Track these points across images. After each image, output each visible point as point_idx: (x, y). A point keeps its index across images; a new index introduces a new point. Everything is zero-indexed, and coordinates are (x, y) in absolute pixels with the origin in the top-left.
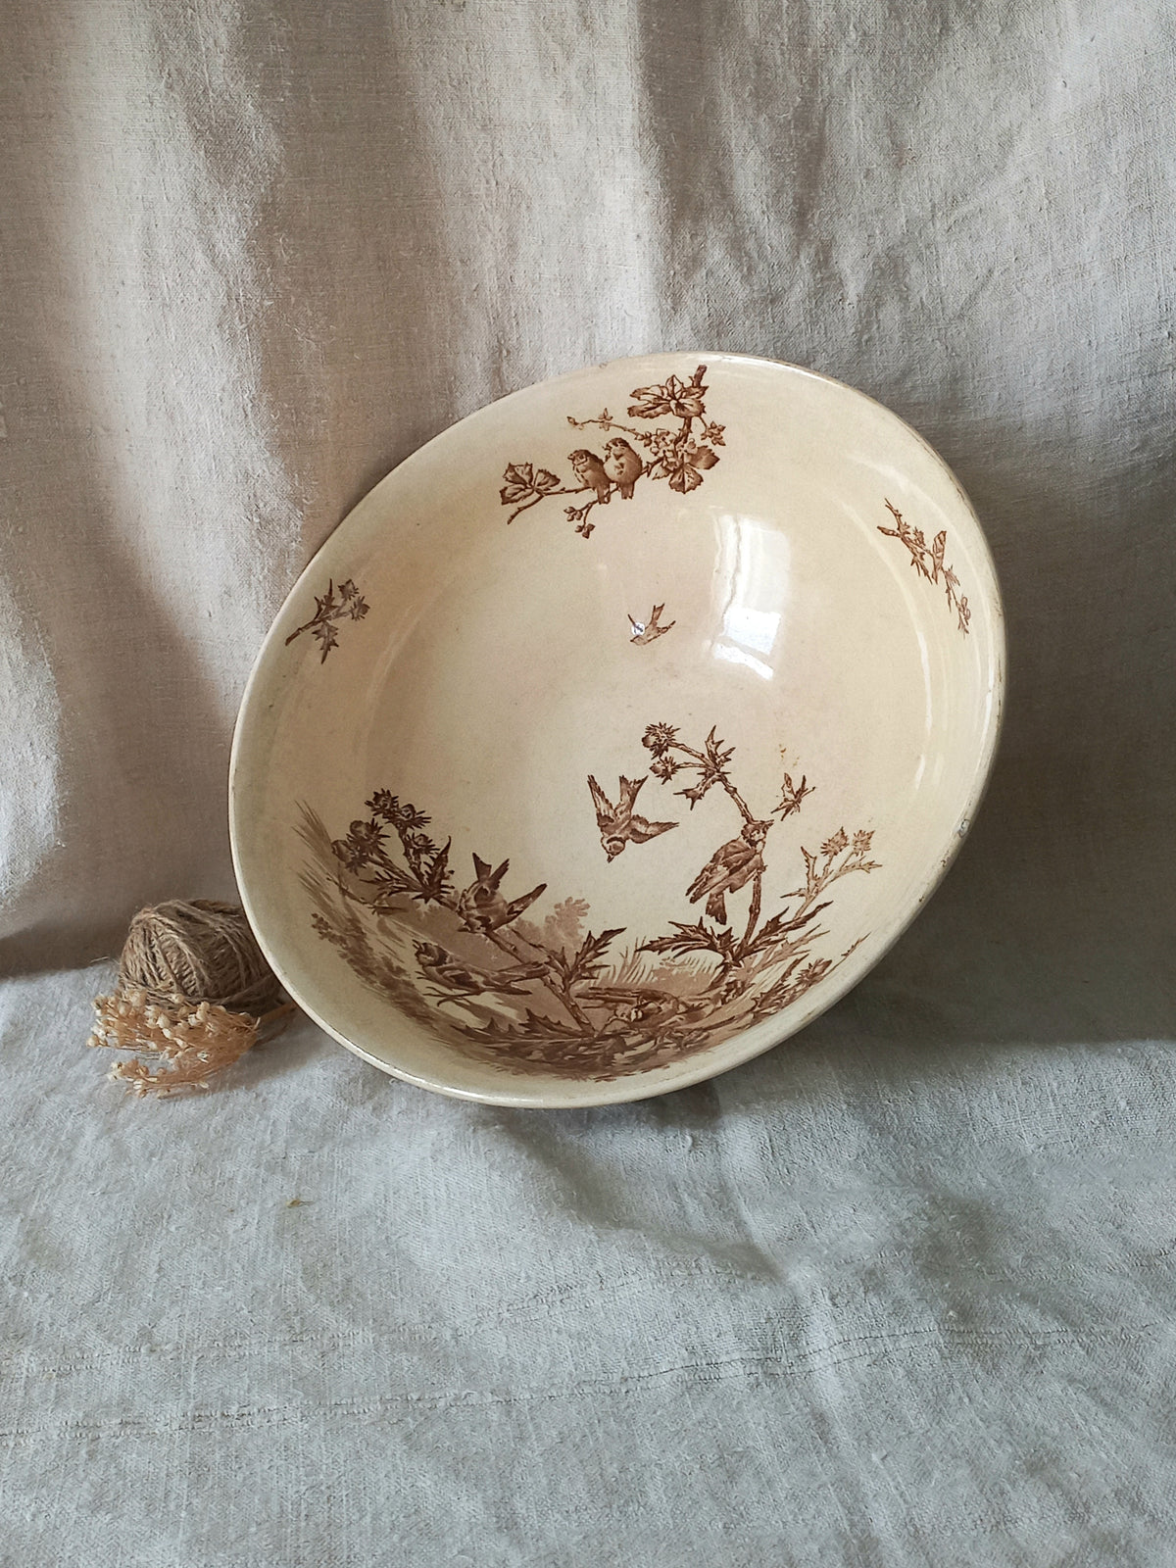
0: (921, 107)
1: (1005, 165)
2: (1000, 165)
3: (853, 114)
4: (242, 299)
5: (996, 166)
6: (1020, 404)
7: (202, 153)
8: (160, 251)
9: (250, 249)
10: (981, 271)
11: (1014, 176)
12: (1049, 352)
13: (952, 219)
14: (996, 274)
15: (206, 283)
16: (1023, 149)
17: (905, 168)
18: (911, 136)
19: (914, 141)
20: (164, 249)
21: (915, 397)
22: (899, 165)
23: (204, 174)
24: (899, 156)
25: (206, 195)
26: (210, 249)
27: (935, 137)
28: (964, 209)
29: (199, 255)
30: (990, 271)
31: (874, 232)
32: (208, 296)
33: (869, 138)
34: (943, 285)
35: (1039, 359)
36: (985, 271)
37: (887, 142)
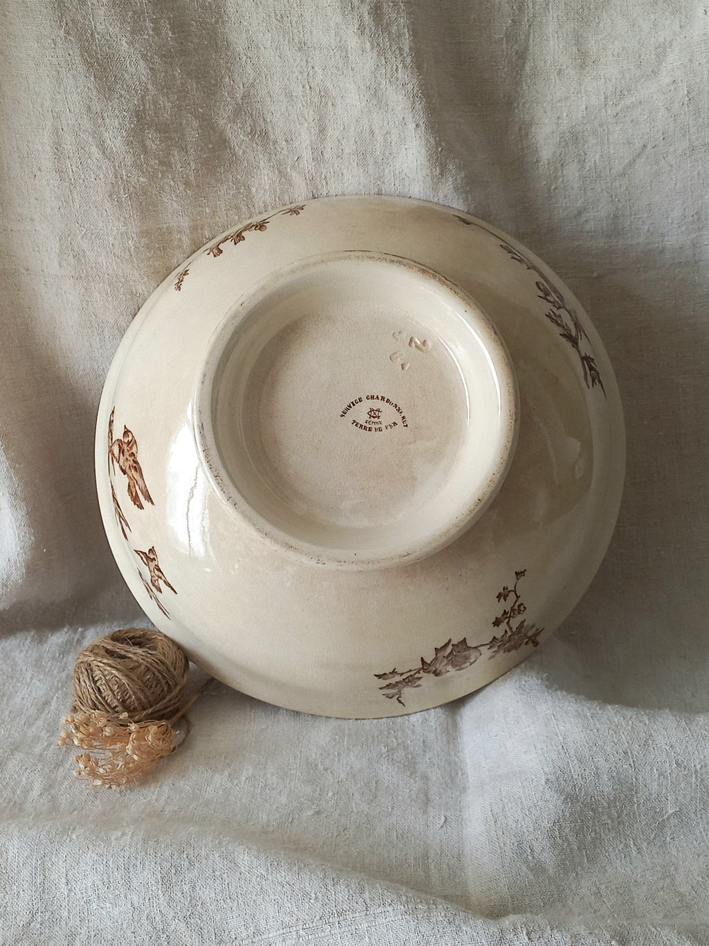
0: (601, 25)
1: (660, 69)
2: (656, 70)
3: (551, 28)
4: (125, 178)
5: (652, 71)
6: (663, 235)
7: (92, 78)
8: (65, 146)
9: (129, 143)
10: (638, 145)
11: (665, 79)
12: (684, 203)
13: (619, 108)
14: (649, 147)
15: (100, 168)
16: (673, 59)
17: (588, 68)
18: (592, 46)
19: (595, 50)
20: (69, 145)
21: (587, 227)
22: (583, 66)
23: (94, 93)
24: (583, 60)
25: (97, 107)
26: (102, 146)
27: (611, 46)
28: (628, 101)
29: (94, 149)
30: (645, 146)
31: (563, 115)
32: (101, 176)
33: (561, 47)
34: (612, 152)
35: (676, 208)
36: (641, 145)
37: (575, 49)
